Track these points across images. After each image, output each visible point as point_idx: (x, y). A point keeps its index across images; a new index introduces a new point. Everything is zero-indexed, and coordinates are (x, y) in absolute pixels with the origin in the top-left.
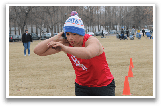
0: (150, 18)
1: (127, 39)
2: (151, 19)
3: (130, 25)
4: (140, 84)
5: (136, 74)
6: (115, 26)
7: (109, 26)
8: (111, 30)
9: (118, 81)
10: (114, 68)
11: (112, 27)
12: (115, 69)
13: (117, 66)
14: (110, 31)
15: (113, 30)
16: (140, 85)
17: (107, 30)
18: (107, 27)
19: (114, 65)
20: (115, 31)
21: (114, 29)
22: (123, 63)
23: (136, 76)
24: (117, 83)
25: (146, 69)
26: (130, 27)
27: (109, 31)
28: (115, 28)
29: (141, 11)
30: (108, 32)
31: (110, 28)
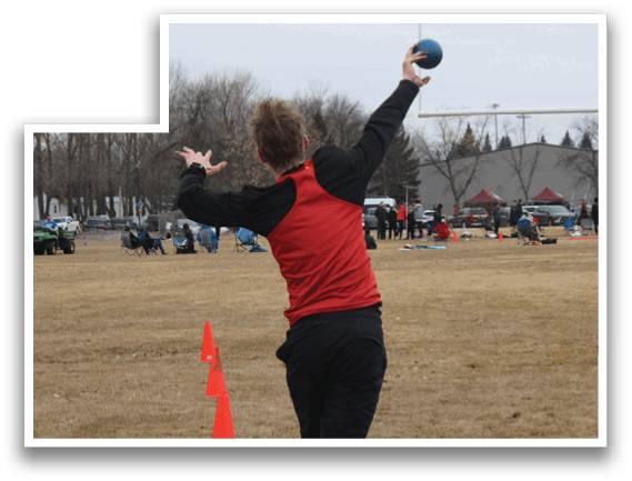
0: (244, 171)
1: (163, 253)
2: (248, 173)
3: (164, 197)
4: (261, 423)
5: (235, 383)
6: (108, 199)
7: (82, 199)
8: (92, 214)
9: (174, 411)
10: (142, 361)
11: (94, 201)
12: (146, 364)
13: (148, 355)
14: (89, 217)
15: (98, 214)
16: (262, 427)
17: (75, 215)
18: (74, 201)
19: (137, 349)
20: (107, 217)
21: (102, 210)
22: (173, 341)
23: (238, 393)
24: (173, 420)
25: (270, 367)
26: (164, 204)
27: (84, 218)
28: (108, 206)
29: (208, 141)
30: (81, 222)
31: (89, 205)
